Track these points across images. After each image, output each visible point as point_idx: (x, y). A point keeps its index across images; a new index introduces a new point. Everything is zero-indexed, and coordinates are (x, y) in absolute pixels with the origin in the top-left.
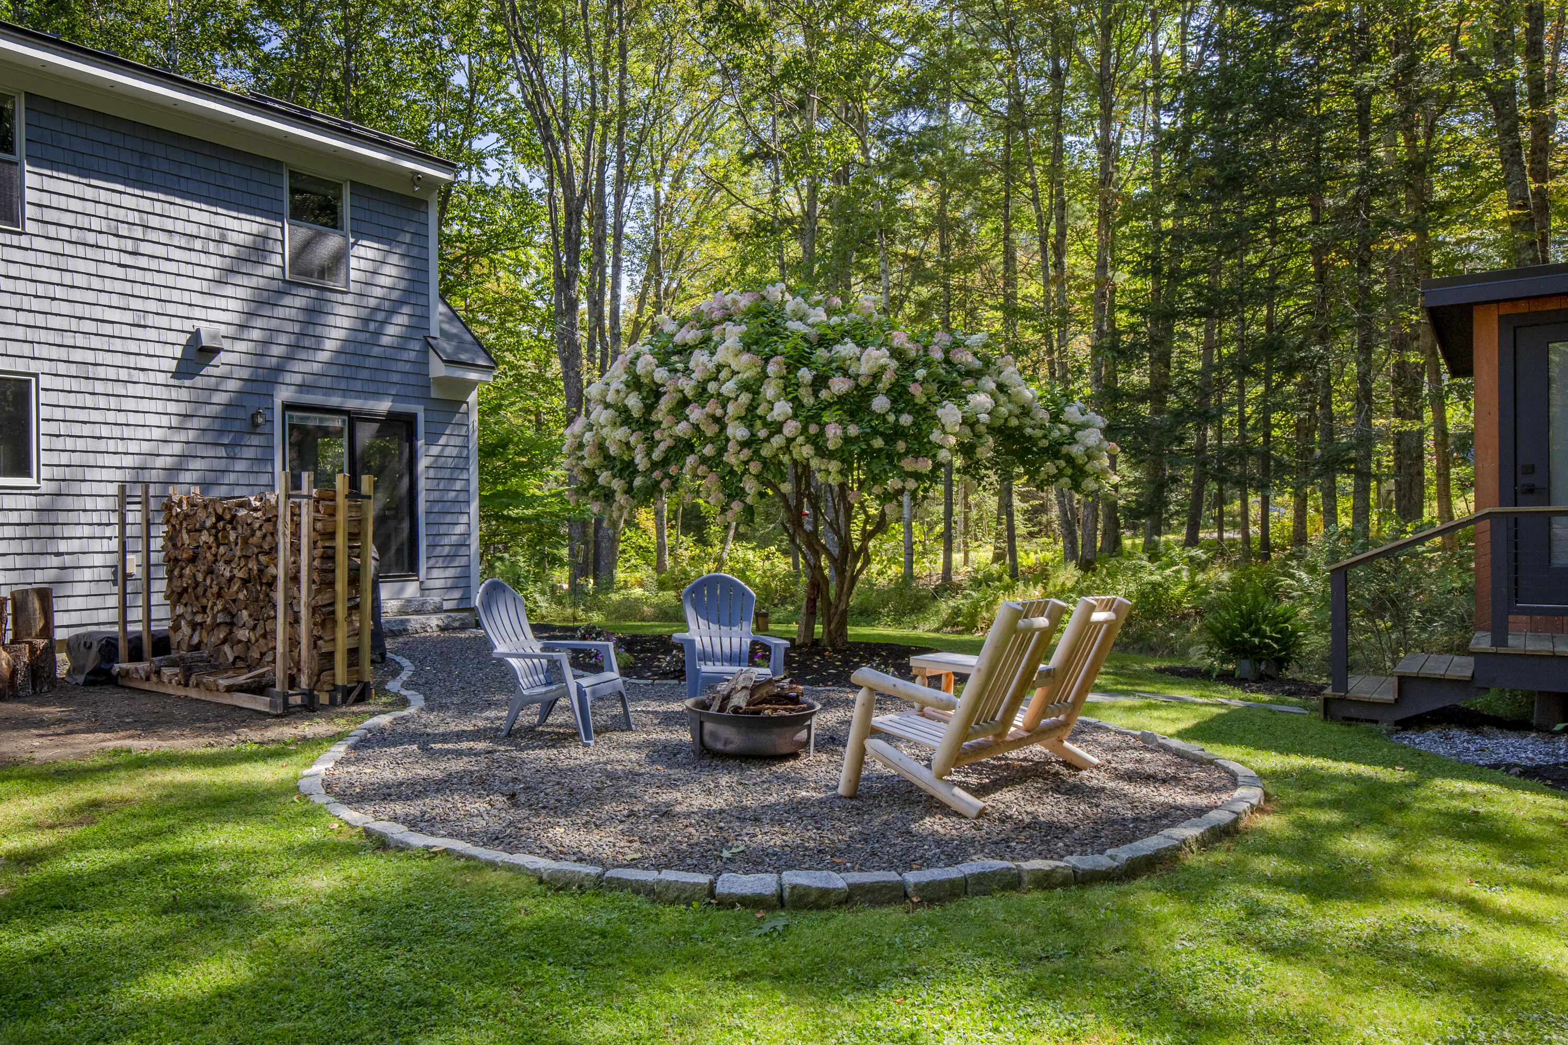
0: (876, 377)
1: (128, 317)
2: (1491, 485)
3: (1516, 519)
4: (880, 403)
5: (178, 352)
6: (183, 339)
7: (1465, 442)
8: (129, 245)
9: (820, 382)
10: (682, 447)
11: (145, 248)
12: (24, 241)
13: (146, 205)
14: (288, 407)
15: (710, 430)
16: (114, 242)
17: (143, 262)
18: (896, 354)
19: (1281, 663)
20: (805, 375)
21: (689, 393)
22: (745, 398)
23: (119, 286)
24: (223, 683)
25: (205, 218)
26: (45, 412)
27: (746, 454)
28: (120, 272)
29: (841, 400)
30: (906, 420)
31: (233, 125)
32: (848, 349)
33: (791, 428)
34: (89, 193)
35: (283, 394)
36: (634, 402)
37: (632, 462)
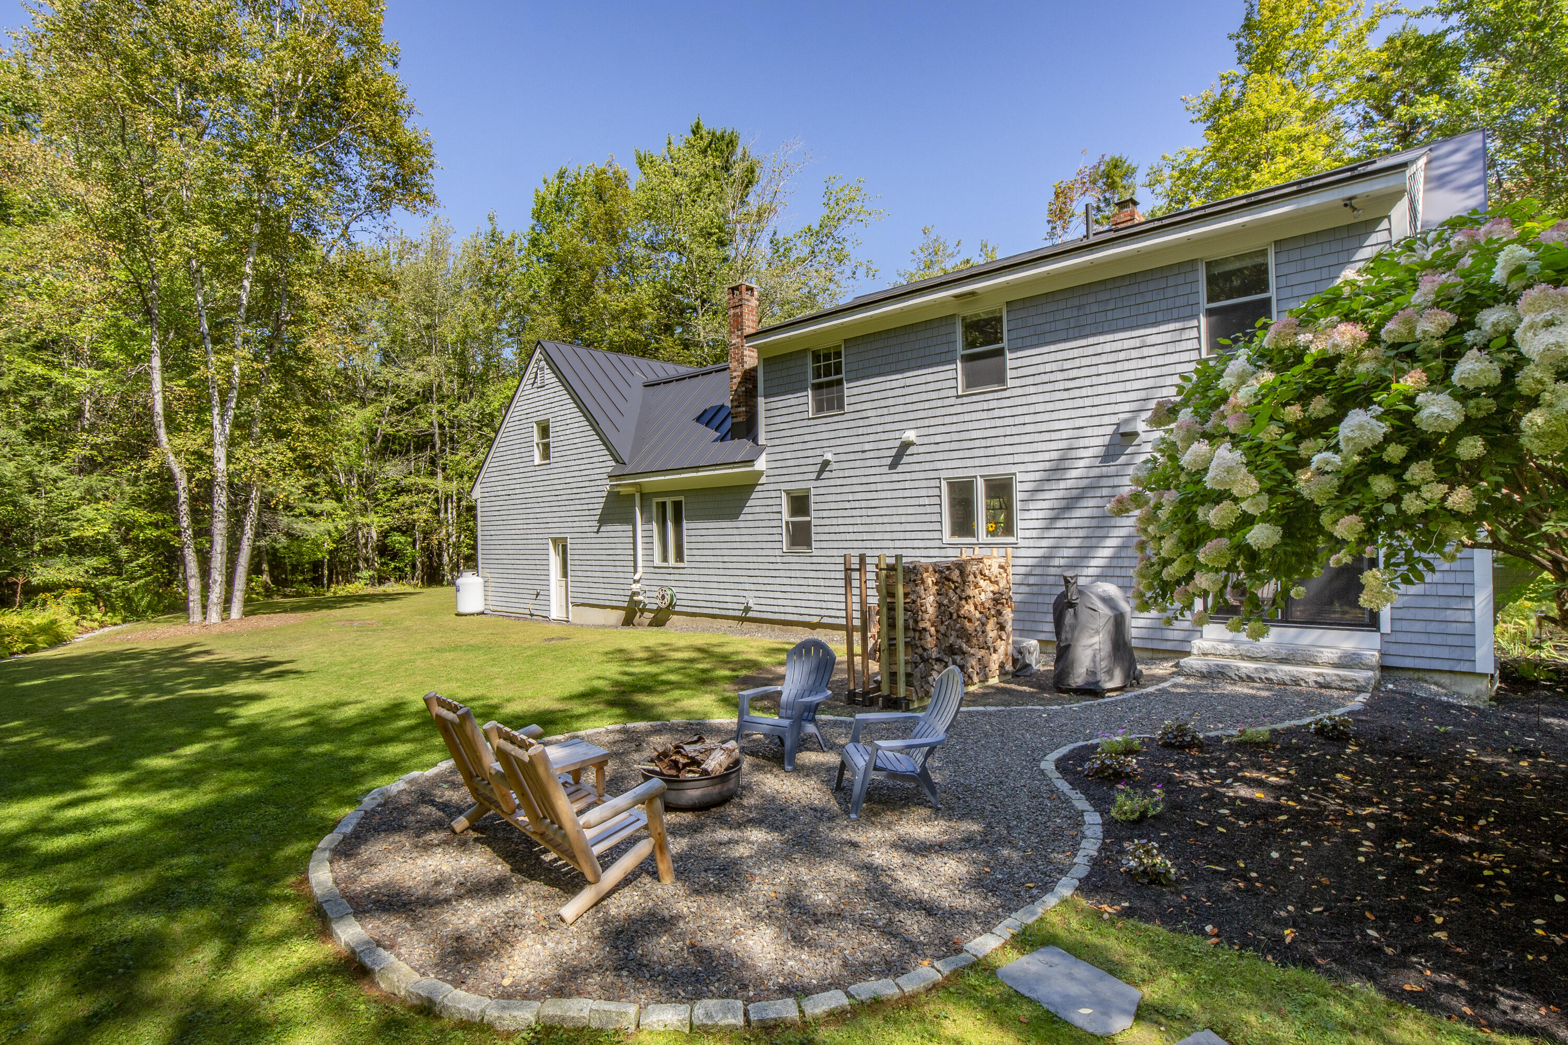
6: (1110, 430)
12: (1008, 393)
26: (1021, 496)
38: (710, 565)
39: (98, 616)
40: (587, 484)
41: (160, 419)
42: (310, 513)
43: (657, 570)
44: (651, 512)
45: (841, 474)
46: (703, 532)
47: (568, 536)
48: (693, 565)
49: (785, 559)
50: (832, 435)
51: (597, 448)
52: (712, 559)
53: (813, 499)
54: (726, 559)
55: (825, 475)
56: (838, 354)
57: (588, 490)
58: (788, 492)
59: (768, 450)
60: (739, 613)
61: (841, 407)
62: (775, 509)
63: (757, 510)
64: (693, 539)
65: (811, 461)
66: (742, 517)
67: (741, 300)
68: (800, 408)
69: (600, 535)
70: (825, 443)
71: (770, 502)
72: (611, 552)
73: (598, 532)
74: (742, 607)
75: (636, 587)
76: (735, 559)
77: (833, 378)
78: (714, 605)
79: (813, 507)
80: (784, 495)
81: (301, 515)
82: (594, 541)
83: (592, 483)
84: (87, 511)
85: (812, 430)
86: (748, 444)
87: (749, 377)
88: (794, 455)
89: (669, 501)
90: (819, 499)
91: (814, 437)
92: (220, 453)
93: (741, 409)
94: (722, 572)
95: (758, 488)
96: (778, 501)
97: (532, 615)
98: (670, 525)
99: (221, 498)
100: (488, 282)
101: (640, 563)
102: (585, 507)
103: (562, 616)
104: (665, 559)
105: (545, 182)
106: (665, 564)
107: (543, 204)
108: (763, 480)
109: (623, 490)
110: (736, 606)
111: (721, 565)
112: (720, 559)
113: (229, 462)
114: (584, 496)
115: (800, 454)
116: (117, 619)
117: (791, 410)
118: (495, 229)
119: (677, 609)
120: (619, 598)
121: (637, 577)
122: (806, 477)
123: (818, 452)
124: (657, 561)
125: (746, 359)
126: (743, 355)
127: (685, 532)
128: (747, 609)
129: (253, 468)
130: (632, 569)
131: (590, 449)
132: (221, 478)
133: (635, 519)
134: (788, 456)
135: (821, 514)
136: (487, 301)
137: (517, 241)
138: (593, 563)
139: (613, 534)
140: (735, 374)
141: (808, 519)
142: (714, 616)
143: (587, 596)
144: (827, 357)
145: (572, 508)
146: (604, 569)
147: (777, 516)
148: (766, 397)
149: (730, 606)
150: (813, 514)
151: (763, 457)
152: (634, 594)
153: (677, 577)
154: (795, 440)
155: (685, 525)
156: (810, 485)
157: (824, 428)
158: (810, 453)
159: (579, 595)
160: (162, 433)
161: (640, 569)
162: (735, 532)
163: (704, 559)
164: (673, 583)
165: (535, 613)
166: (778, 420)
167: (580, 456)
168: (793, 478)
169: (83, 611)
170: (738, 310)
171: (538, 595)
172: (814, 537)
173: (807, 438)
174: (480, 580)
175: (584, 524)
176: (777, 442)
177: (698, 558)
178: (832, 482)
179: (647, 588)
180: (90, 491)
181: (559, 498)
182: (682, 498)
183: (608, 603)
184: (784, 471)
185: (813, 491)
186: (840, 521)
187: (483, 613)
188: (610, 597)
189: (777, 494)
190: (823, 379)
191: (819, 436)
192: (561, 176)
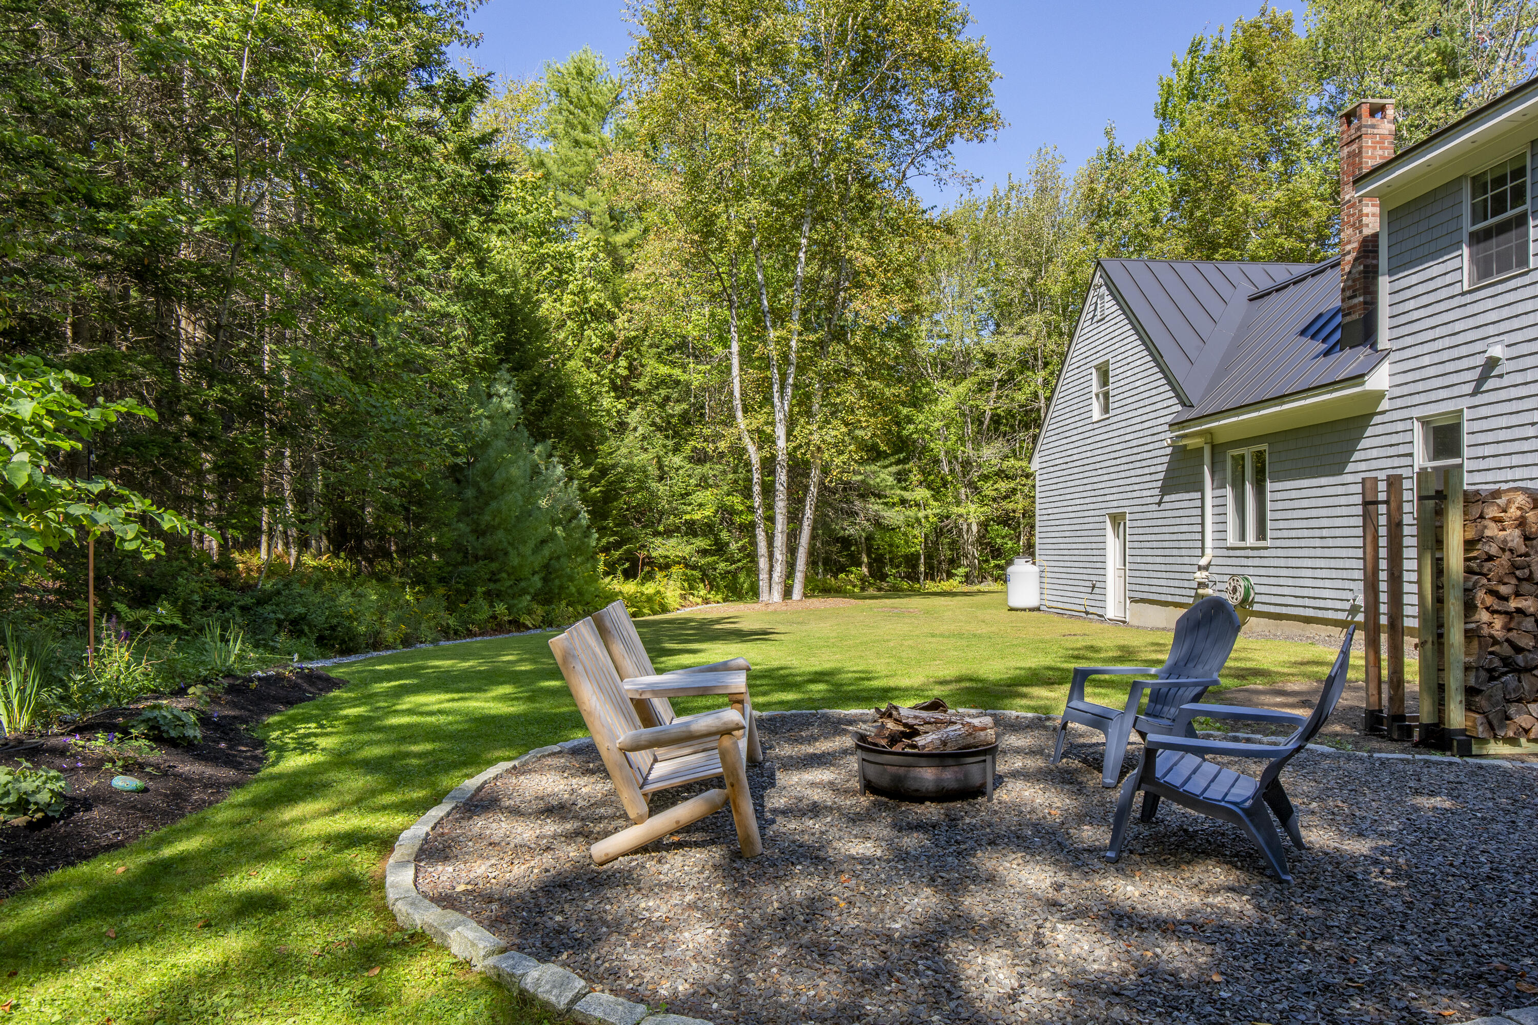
38: (1303, 543)
39: (702, 593)
40: (1149, 439)
41: (737, 403)
42: (903, 502)
43: (1231, 553)
44: (1224, 470)
45: (1519, 378)
46: (1294, 494)
47: (1127, 510)
48: (1278, 543)
50: (1506, 312)
51: (1161, 389)
52: (1306, 533)
53: (1466, 427)
54: (1325, 533)
55: (1490, 384)
56: (1519, 173)
57: (1151, 447)
58: (1425, 422)
59: (1394, 356)
60: (1342, 616)
61: (1524, 261)
62: (1402, 450)
63: (1374, 453)
64: (1280, 505)
65: (1465, 363)
66: (1350, 467)
67: (1359, 129)
68: (1448, 279)
69: (1163, 506)
70: (1491, 330)
71: (1394, 439)
72: (1176, 529)
73: (1159, 504)
74: (1347, 606)
75: (1200, 576)
76: (1338, 532)
77: (1510, 213)
78: (1307, 602)
79: (1466, 440)
80: (1417, 426)
81: (894, 504)
82: (1156, 515)
83: (1155, 438)
84: (700, 496)
85: (1470, 310)
86: (1362, 353)
87: (1369, 247)
88: (1436, 358)
89: (1247, 452)
90: (1477, 426)
91: (1471, 323)
92: (781, 431)
93: (1356, 301)
94: (1319, 552)
95: (1377, 419)
96: (1407, 437)
97: (1087, 613)
98: (1248, 487)
99: (782, 476)
100: (1101, 213)
101: (1209, 543)
102: (1147, 470)
103: (1120, 615)
104: (1243, 538)
105: (1174, 65)
106: (1242, 544)
107: (1170, 93)
108: (1385, 405)
109: (1191, 443)
110: (1338, 605)
111: (1318, 543)
112: (1317, 533)
113: (788, 440)
114: (1145, 455)
115: (1445, 355)
116: (719, 597)
117: (1432, 285)
118: (1112, 144)
119: (1256, 607)
120: (1184, 592)
121: (1203, 562)
122: (1456, 391)
123: (1478, 346)
124: (1232, 539)
125: (1365, 220)
126: (1361, 215)
127: (1269, 496)
128: (1355, 609)
129: (808, 444)
130: (1199, 552)
131: (1154, 392)
132: (781, 457)
133: (1202, 482)
134: (1426, 360)
135: (1480, 451)
136: (1100, 237)
137: (1143, 153)
138: (1155, 545)
139: (1177, 505)
140: (1348, 248)
141: (1458, 461)
142: (1308, 620)
143: (1146, 588)
144: (1500, 181)
145: (1132, 473)
146: (1167, 552)
147: (1406, 461)
148: (1391, 273)
149: (1329, 604)
150: (1466, 452)
151: (1385, 369)
152: (1201, 585)
153: (1257, 562)
154: (1438, 332)
155: (1269, 486)
156: (1463, 403)
157: (1490, 304)
158: (1464, 350)
159: (1138, 588)
160: (739, 414)
161: (1209, 552)
162: (1340, 490)
163: (1293, 534)
164: (1251, 571)
165: (1091, 610)
166: (1411, 304)
167: (1142, 404)
168: (1433, 396)
169: (691, 588)
170: (1354, 146)
171: (1094, 587)
173: (1458, 327)
174: (1035, 569)
175: (1145, 493)
176: (1409, 341)
177: (1285, 534)
178: (1503, 395)
179: (1217, 578)
180: (704, 478)
181: (1118, 461)
182: (1264, 447)
183: (1170, 599)
184: (1420, 386)
185: (1467, 414)
186: (1516, 460)
187: (1038, 609)
188: (1172, 591)
189: (1407, 425)
190: (1491, 221)
191: (1480, 320)
192: (1194, 49)
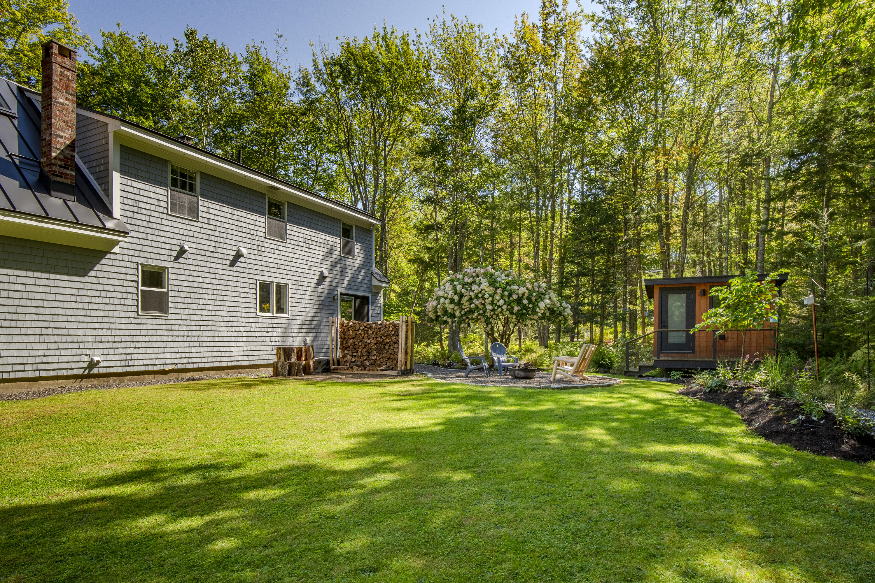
0: (523, 294)
1: (307, 267)
2: (657, 325)
3: (661, 332)
4: (525, 302)
5: (317, 277)
6: (319, 273)
7: (651, 314)
8: (308, 246)
9: (510, 295)
10: (471, 311)
11: (311, 246)
12: (286, 245)
13: (311, 234)
14: (341, 294)
15: (481, 307)
16: (304, 245)
17: (311, 251)
18: (527, 289)
19: (610, 368)
20: (506, 293)
21: (473, 296)
22: (491, 299)
23: (305, 258)
24: (379, 369)
25: (323, 237)
26: (290, 295)
27: (492, 313)
28: (305, 254)
29: (515, 300)
30: (531, 306)
31: (331, 210)
32: (516, 287)
33: (504, 307)
34: (299, 230)
35: (340, 290)
36: (456, 298)
37: (454, 314)
45: (194, 262)
49: (139, 321)
50: (187, 233)
53: (168, 276)
56: (192, 178)
58: (141, 265)
60: (78, 372)
62: (130, 278)
63: (107, 275)
68: (159, 203)
70: (181, 237)
74: (85, 365)
77: (189, 193)
79: (170, 282)
80: (139, 267)
85: (170, 223)
90: (174, 277)
91: (171, 229)
95: (111, 255)
108: (116, 250)
110: (74, 365)
115: (157, 238)
122: (164, 257)
128: (92, 365)
135: (179, 288)
141: (164, 290)
144: (183, 175)
149: (64, 365)
150: (170, 287)
156: (166, 264)
157: (180, 226)
168: (149, 256)
172: (170, 305)
173: (164, 228)
184: (140, 248)
185: (169, 270)
189: (132, 265)
190: (180, 190)
191: (176, 230)
